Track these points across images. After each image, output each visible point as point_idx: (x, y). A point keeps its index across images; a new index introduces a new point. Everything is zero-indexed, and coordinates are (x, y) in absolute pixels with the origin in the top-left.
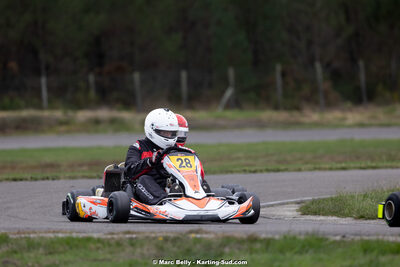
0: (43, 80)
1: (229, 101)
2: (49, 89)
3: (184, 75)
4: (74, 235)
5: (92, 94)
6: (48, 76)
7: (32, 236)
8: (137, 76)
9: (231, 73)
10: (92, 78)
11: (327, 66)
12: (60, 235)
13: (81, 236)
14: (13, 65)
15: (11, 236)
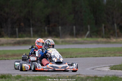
0: (31, 29)
1: (88, 35)
2: (33, 31)
3: (74, 27)
4: (41, 76)
5: (46, 33)
6: (33, 27)
7: (28, 76)
8: (60, 27)
9: (89, 27)
10: (46, 28)
11: (118, 25)
12: (37, 76)
13: (43, 76)
14: (22, 24)
15: (22, 76)
